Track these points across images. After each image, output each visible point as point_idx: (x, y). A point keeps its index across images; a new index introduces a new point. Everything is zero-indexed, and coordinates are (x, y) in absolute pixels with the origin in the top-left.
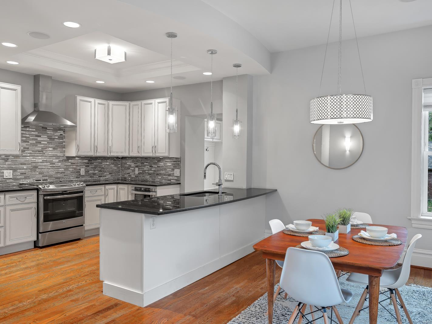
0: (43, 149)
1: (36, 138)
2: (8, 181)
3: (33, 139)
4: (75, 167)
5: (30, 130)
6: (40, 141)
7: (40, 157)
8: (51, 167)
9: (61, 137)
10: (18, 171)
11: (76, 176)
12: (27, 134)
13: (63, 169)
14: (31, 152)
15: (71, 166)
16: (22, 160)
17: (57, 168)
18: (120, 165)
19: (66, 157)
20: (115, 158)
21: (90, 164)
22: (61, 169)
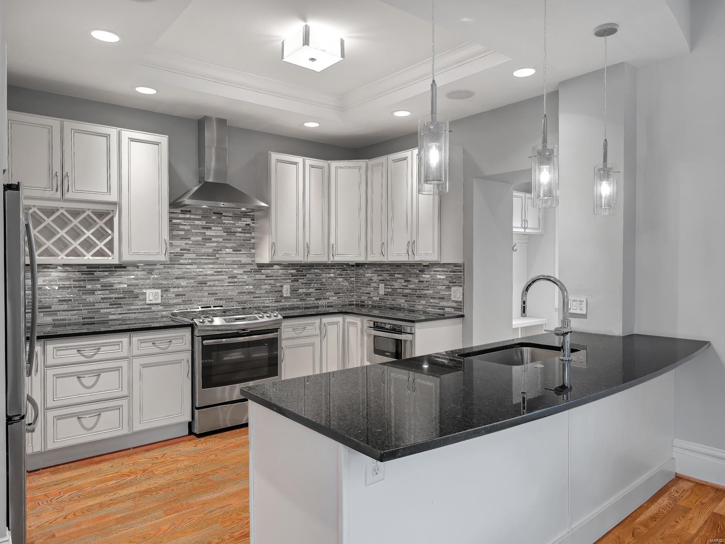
0: (215, 250)
1: (203, 231)
2: (154, 308)
3: (197, 233)
4: (272, 282)
5: (192, 217)
6: (210, 237)
7: (211, 266)
8: (229, 283)
9: (247, 229)
10: (172, 290)
11: (275, 298)
12: (186, 225)
13: (251, 287)
14: (194, 256)
15: (266, 281)
16: (177, 271)
17: (240, 284)
18: (354, 279)
19: (257, 264)
20: (345, 266)
21: (300, 276)
22: (247, 287)
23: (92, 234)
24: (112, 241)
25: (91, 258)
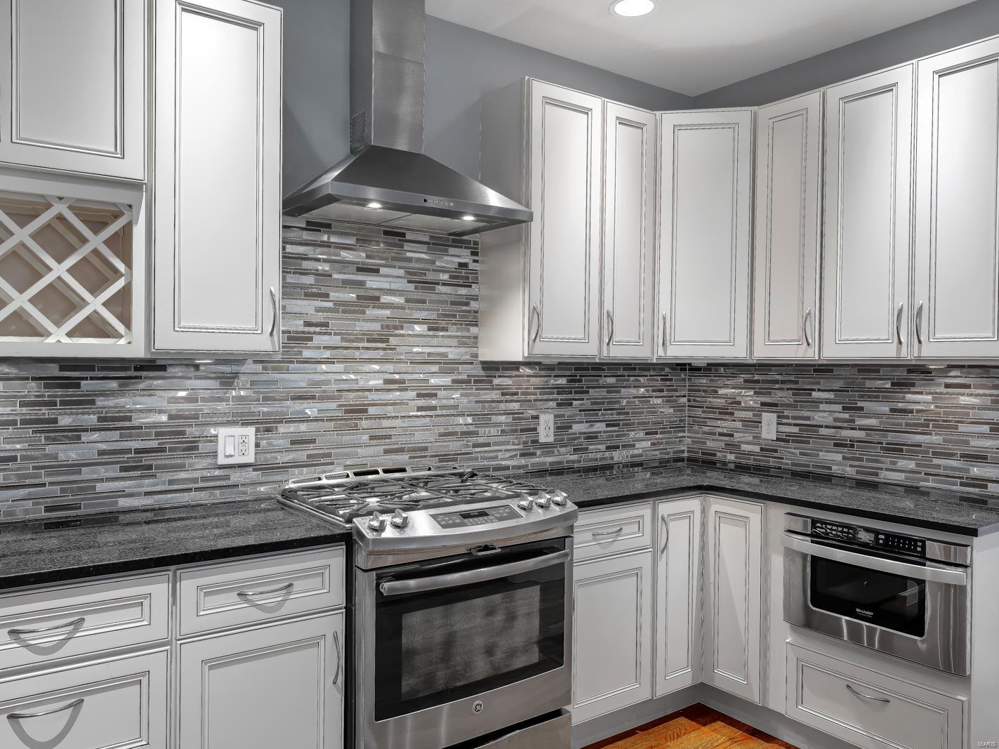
0: (388, 326)
1: (360, 277)
2: (235, 477)
3: (346, 283)
4: (516, 406)
5: (333, 239)
6: (376, 293)
7: (376, 367)
8: (419, 409)
9: (463, 277)
10: (282, 429)
11: (521, 447)
12: (318, 260)
13: (470, 420)
14: (336, 340)
15: (502, 406)
16: (297, 379)
17: (444, 412)
18: (684, 400)
19: (483, 363)
20: (667, 370)
21: (576, 392)
22: (461, 420)
23: (70, 271)
24: (126, 292)
25: (66, 340)
